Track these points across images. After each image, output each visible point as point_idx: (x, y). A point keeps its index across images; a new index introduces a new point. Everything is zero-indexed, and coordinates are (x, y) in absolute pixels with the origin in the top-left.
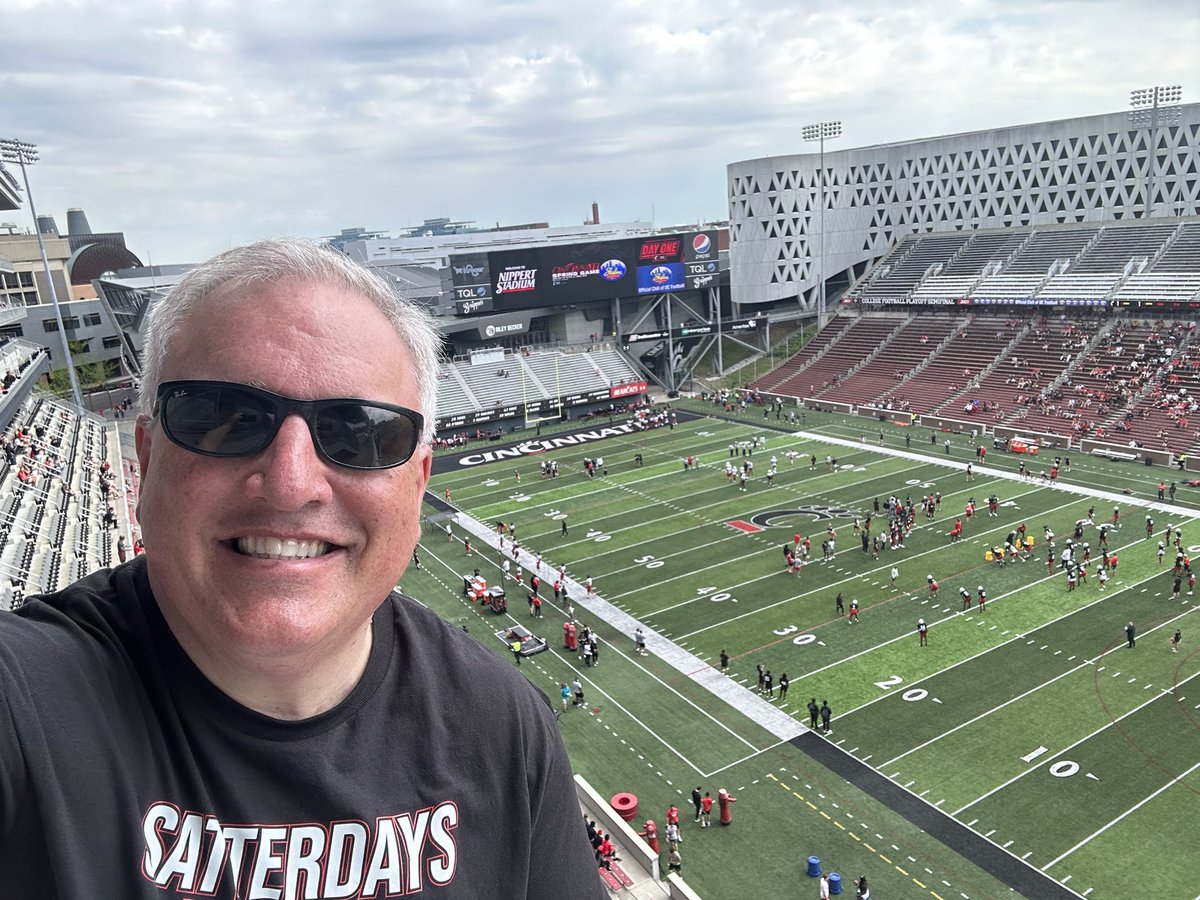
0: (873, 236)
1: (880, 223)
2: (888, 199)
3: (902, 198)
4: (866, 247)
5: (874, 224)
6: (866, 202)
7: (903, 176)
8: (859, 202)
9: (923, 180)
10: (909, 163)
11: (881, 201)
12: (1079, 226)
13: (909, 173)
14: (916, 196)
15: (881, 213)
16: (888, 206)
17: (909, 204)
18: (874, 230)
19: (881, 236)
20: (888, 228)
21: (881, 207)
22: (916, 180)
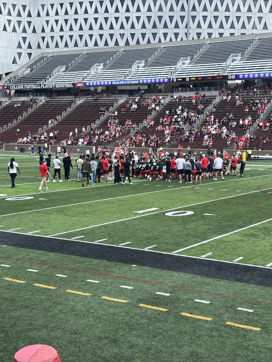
0: (20, 54)
1: (25, 46)
2: (29, 30)
3: (39, 30)
4: (14, 62)
5: (19, 46)
6: (14, 30)
7: (39, 15)
8: (10, 29)
9: (52, 18)
10: (43, 6)
11: (24, 31)
12: (149, 47)
13: (43, 14)
14: (48, 29)
15: (24, 39)
16: (29, 35)
17: (43, 35)
18: (20, 50)
19: (25, 56)
20: (29, 51)
21: (24, 35)
22: (48, 18)
